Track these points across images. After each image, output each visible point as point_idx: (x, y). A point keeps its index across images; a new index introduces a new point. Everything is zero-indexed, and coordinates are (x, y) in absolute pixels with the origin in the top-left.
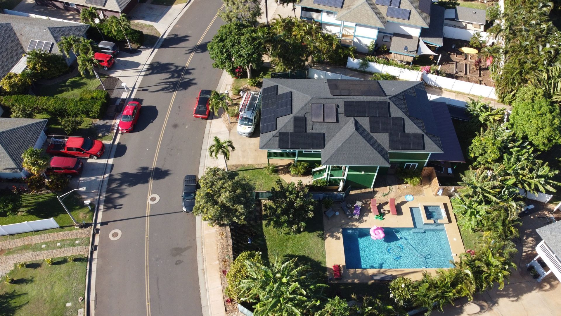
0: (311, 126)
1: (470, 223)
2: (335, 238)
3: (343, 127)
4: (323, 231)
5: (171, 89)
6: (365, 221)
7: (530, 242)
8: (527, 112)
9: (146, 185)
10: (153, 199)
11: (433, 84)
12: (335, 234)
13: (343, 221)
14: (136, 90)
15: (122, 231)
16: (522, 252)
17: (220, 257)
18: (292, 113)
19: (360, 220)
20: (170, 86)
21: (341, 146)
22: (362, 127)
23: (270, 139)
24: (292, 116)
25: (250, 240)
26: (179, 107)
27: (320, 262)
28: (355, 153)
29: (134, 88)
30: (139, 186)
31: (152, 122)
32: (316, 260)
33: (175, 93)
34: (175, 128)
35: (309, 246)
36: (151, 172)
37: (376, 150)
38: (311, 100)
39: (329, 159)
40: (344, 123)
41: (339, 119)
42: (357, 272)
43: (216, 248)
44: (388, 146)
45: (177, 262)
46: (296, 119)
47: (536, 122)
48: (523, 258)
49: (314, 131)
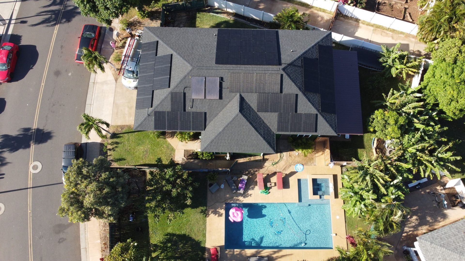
0: (191, 104)
1: (354, 209)
2: (217, 215)
3: (227, 104)
4: (206, 206)
5: (53, 21)
6: (250, 195)
7: (413, 221)
8: (445, 78)
9: (27, 150)
10: (35, 168)
11: (350, 15)
12: (217, 210)
13: (228, 196)
14: (13, 22)
15: (4, 205)
16: (403, 232)
17: (102, 236)
18: (169, 87)
19: (245, 195)
20: (51, 17)
21: (223, 130)
22: (249, 105)
23: (145, 119)
24: (169, 90)
25: (131, 218)
26: (62, 47)
27: (201, 242)
28: (237, 139)
29: (11, 19)
30: (21, 151)
31: (32, 68)
32: (197, 239)
33: (57, 27)
34: (57, 76)
35: (190, 224)
36: (32, 135)
37: (261, 135)
38: (191, 71)
39: (208, 145)
40: (228, 100)
41: (223, 95)
42: (235, 253)
43: (98, 225)
44: (276, 127)
45: (59, 240)
46: (173, 95)
47: (452, 92)
48: (403, 239)
49: (194, 110)
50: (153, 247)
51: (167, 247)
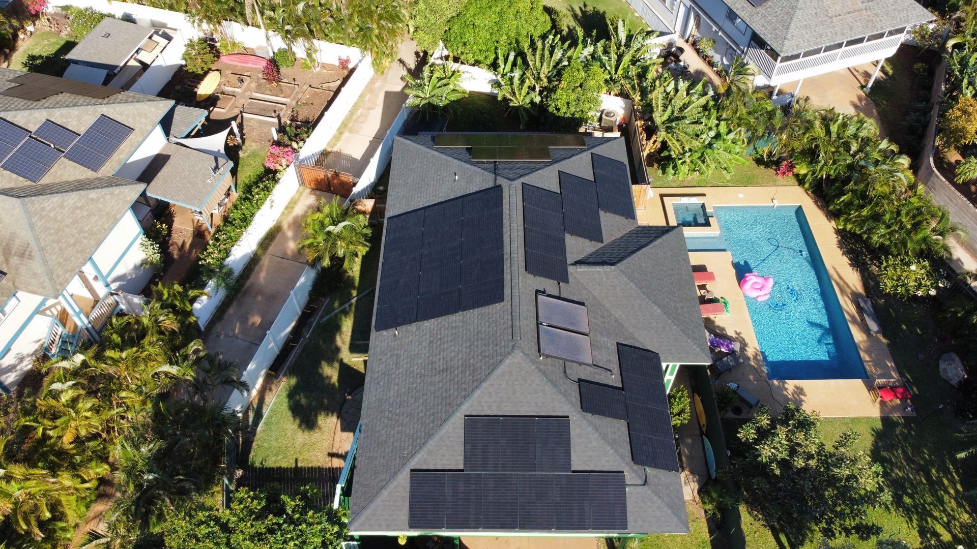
2: (802, 397)
3: (594, 296)
6: (737, 333)
12: (790, 397)
27: (873, 430)
32: (871, 439)
41: (576, 299)
49: (616, 371)
50: (929, 541)
51: (915, 506)
